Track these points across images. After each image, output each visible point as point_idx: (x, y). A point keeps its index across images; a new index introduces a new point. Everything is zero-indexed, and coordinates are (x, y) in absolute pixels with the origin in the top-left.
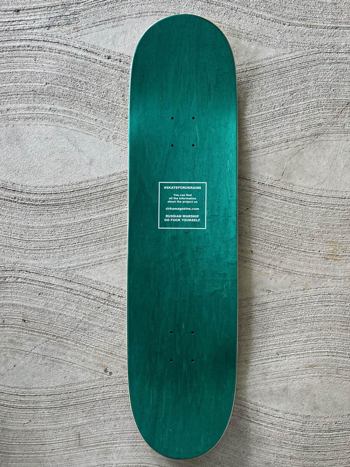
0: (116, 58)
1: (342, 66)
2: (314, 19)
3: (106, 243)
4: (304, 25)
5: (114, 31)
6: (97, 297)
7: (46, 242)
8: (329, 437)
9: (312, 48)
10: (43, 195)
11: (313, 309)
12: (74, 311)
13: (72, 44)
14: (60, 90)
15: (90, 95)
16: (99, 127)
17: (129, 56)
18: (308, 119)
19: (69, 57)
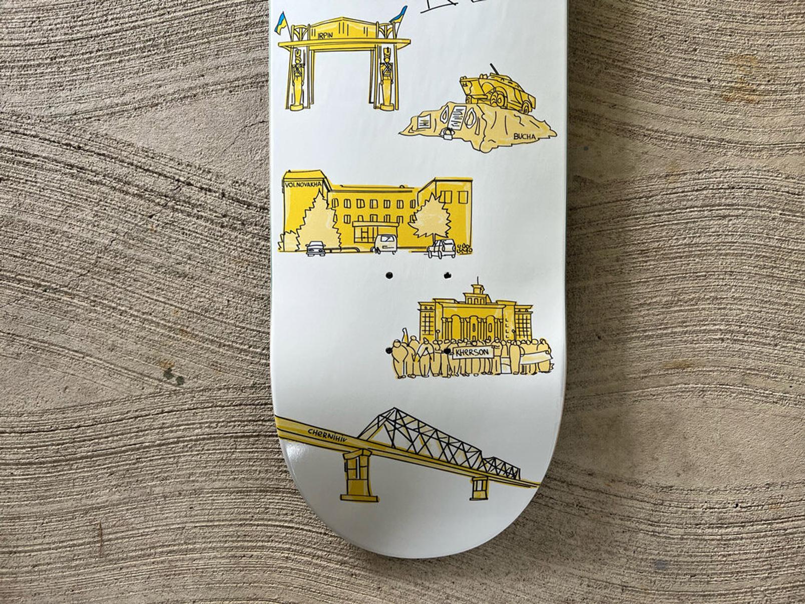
3: (169, 51)
6: (145, 190)
8: (719, 540)
11: (689, 225)
12: (88, 225)
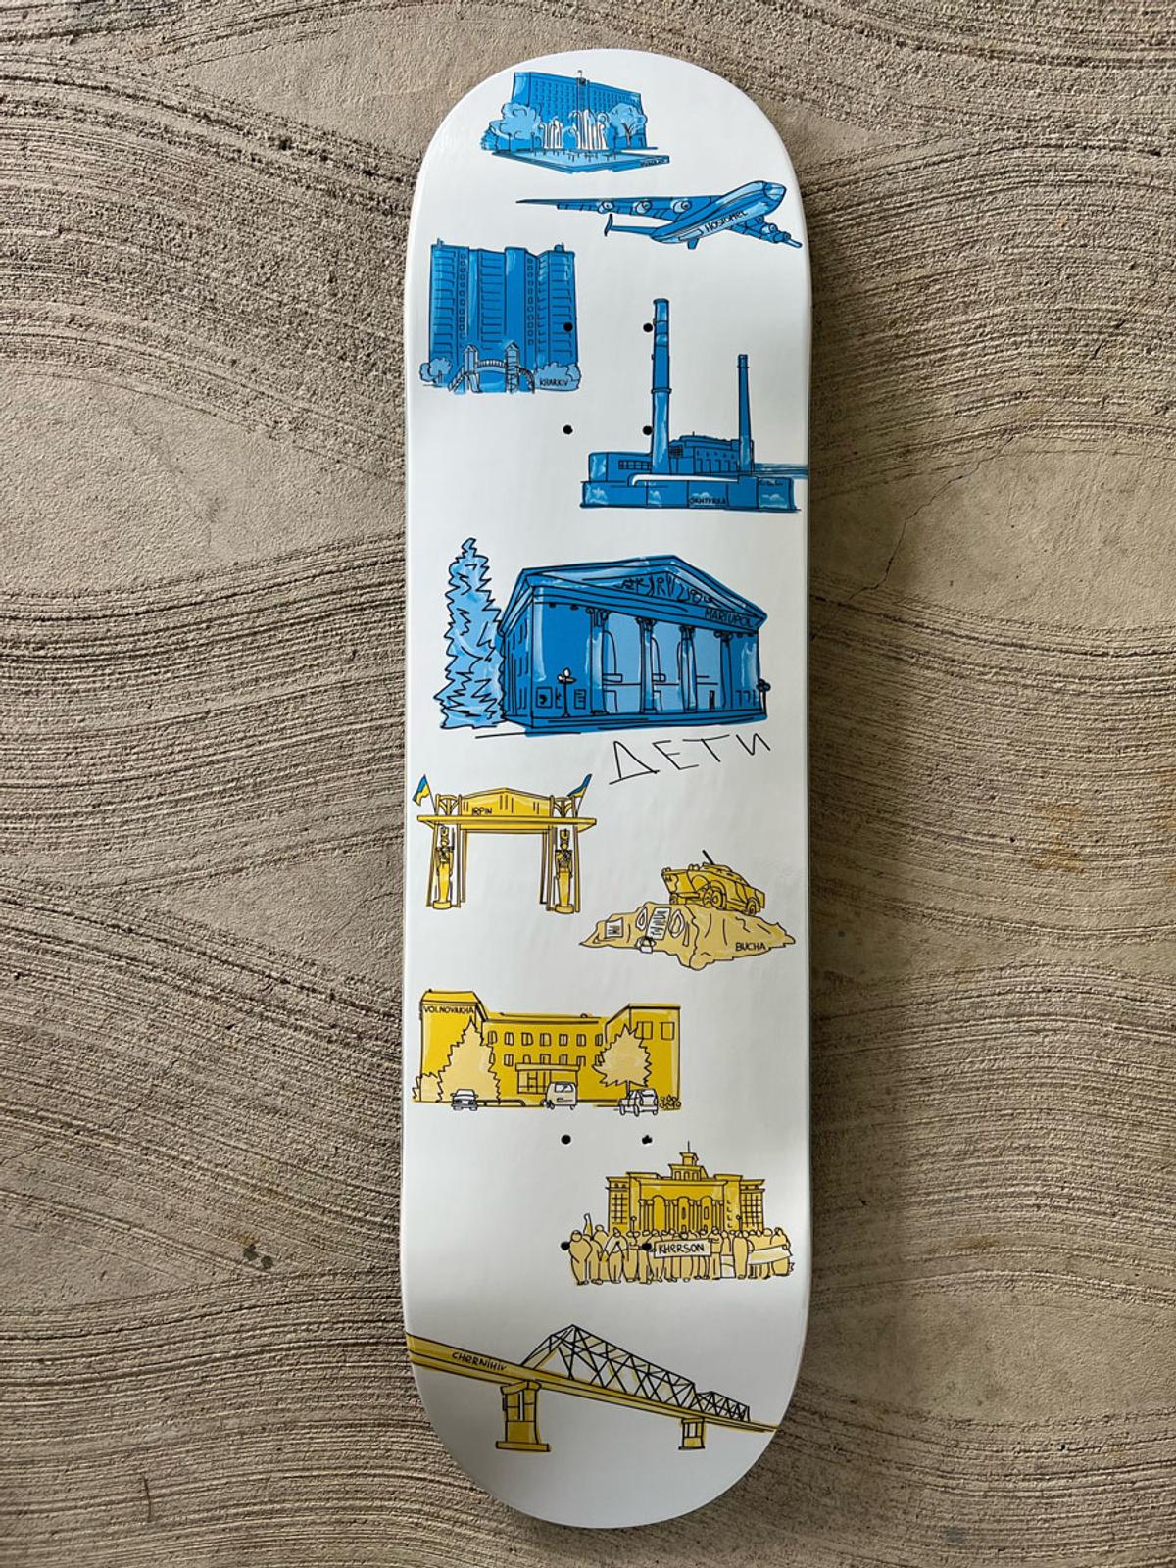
0: (308, 147)
1: (1101, 194)
2: (1004, 28)
3: (259, 796)
4: (970, 51)
5: (303, 51)
6: (223, 990)
7: (46, 790)
8: (1037, 1498)
9: (996, 130)
10: (38, 623)
11: (988, 1043)
12: (140, 1039)
13: (154, 93)
14: (108, 252)
15: (213, 275)
16: (244, 386)
17: (355, 142)
18: (980, 376)
19: (144, 140)
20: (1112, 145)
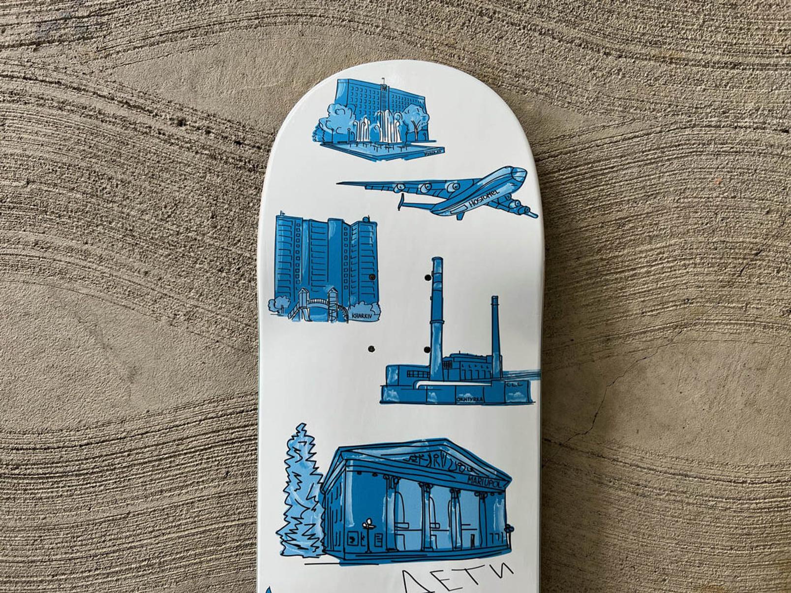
0: (197, 125)
1: (746, 161)
2: (681, 42)
4: (656, 58)
5: (194, 58)
7: (21, 565)
9: (673, 115)
10: (14, 451)
13: (92, 86)
14: (62, 197)
15: (132, 213)
16: (153, 289)
17: (229, 121)
18: (660, 288)
19: (85, 119)
20: (755, 125)
